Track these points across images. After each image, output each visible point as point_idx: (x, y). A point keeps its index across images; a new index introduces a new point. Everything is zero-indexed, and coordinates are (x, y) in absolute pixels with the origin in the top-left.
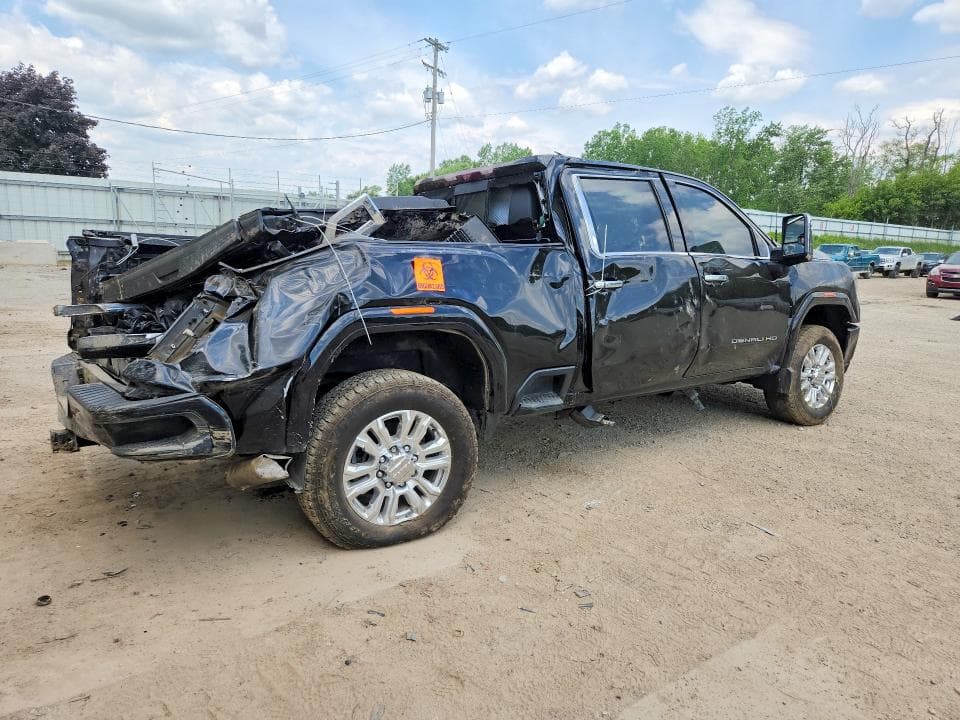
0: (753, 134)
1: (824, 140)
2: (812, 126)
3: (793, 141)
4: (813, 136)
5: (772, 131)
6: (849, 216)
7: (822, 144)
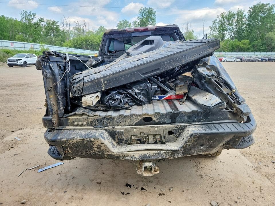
0: (35, 20)
1: (57, 24)
2: (52, 20)
3: (48, 24)
4: (54, 23)
5: (41, 20)
6: (70, 47)
7: (57, 26)
